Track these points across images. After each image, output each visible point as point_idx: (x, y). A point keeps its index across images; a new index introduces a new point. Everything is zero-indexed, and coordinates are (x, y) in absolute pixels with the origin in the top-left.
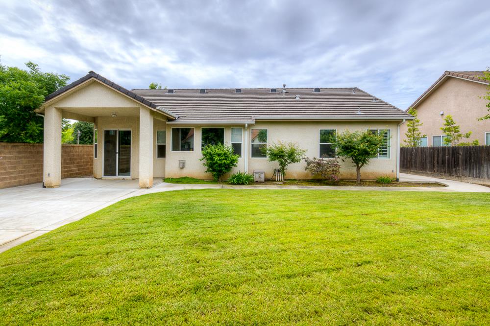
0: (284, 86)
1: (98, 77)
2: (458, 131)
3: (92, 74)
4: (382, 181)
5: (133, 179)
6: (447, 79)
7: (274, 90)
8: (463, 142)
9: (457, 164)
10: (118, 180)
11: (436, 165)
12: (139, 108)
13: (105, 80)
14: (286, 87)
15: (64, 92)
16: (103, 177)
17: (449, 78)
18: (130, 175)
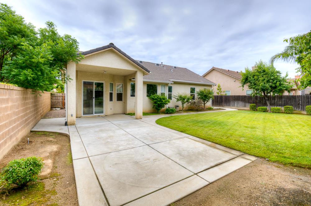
0: (162, 63)
1: (115, 48)
2: (221, 90)
3: (112, 45)
4: (210, 109)
5: (106, 115)
6: (213, 70)
7: (158, 65)
8: (223, 94)
9: (222, 102)
10: (95, 117)
11: (214, 102)
12: (137, 71)
13: (120, 51)
14: (163, 64)
15: (90, 53)
16: (82, 115)
17: (214, 70)
18: (103, 113)
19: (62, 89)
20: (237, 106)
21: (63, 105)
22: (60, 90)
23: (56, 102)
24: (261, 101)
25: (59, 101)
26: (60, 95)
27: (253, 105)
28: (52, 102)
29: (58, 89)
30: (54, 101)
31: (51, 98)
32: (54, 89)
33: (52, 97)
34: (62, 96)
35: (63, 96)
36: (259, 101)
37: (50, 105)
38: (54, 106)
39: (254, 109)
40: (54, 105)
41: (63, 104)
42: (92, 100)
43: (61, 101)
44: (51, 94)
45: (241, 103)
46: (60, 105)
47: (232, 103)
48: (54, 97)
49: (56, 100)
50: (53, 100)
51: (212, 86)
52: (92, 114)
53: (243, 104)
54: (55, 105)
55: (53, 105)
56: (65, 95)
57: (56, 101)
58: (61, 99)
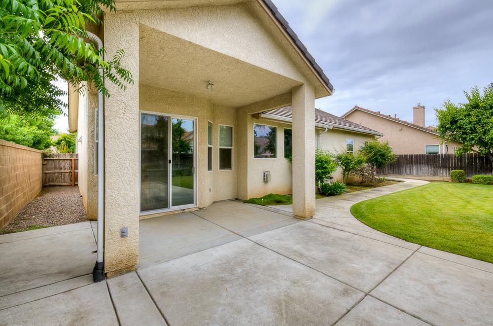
5: (200, 209)
12: (303, 84)
17: (357, 110)
18: (192, 202)
19: (69, 146)
20: (417, 175)
21: (73, 180)
22: (65, 148)
23: (54, 173)
24: (472, 164)
25: (63, 171)
26: (64, 158)
27: (460, 172)
28: (46, 173)
29: (60, 147)
30: (51, 171)
31: (43, 165)
32: (52, 147)
33: (45, 163)
34: (71, 160)
35: (73, 159)
36: (468, 163)
37: (41, 180)
38: (51, 183)
39: (460, 179)
40: (49, 181)
41: (73, 176)
42: (166, 167)
43: (68, 171)
44: (44, 156)
45: (425, 169)
46: (64, 179)
47: (405, 169)
48: (51, 162)
49: (55, 168)
50: (47, 169)
51: (376, 137)
52: (166, 206)
53: (431, 170)
54: (53, 181)
55: (47, 181)
56: (77, 157)
57: (56, 171)
58: (67, 166)
